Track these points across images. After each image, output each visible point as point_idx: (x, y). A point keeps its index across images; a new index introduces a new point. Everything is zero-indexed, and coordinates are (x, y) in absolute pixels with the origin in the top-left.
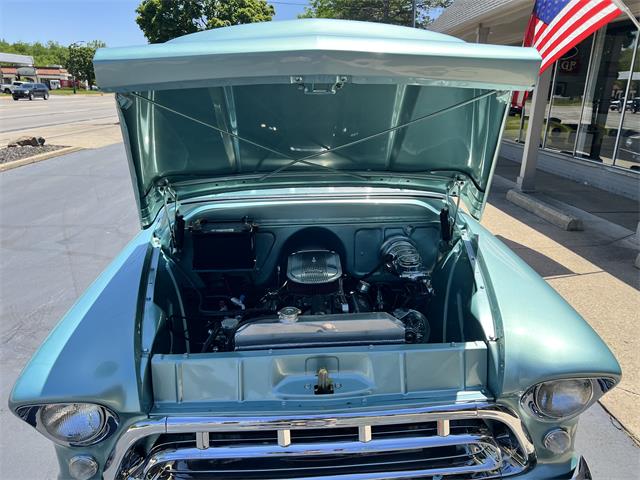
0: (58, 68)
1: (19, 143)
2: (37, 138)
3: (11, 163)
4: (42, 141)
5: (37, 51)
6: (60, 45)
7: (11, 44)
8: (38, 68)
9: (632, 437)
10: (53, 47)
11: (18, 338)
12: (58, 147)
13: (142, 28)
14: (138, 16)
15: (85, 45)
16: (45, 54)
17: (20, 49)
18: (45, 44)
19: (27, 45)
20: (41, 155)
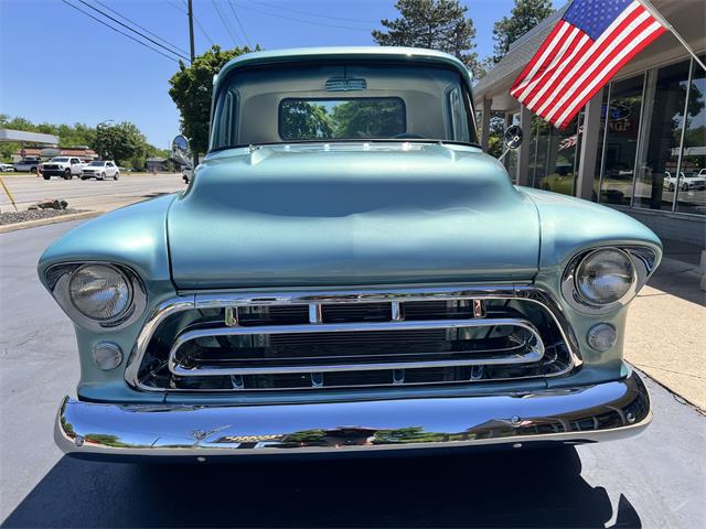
0: (84, 149)
1: (40, 206)
2: (60, 201)
3: (30, 222)
4: (65, 204)
5: (64, 132)
6: (88, 127)
7: (37, 125)
8: (64, 149)
9: (699, 410)
10: (79, 129)
11: (34, 342)
12: (80, 211)
13: (174, 100)
14: (171, 87)
15: (113, 125)
16: (71, 136)
17: (45, 130)
18: (72, 126)
19: (53, 127)
20: (63, 216)
